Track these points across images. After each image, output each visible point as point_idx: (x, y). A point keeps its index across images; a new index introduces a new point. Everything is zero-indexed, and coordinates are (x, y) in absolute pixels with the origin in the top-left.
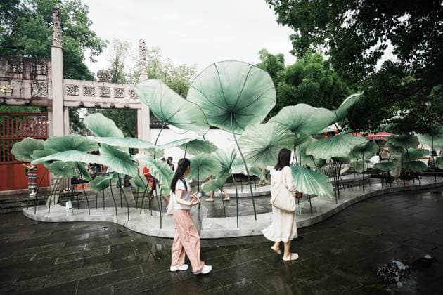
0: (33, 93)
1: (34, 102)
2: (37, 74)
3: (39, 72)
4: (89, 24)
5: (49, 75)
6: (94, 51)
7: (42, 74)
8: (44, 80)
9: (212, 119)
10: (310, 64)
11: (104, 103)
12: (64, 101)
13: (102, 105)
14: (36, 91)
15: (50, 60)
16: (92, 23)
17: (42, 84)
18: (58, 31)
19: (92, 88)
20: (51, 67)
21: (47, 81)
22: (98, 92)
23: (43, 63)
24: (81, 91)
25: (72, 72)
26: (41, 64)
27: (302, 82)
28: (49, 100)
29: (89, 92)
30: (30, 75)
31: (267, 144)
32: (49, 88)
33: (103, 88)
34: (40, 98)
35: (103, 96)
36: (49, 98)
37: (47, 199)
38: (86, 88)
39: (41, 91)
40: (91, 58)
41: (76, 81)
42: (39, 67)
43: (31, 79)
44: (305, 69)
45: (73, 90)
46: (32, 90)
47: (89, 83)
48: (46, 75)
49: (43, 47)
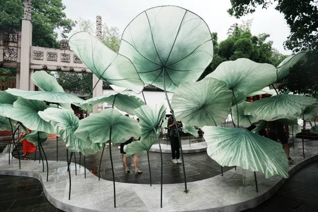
0: (5, 57)
1: (6, 64)
2: (10, 42)
3: (11, 40)
4: (63, 9)
5: (19, 42)
6: (66, 29)
7: (13, 42)
8: (14, 47)
9: (145, 74)
10: (241, 40)
11: (65, 67)
12: (31, 64)
13: (62, 69)
14: (7, 55)
15: (21, 30)
16: (65, 8)
17: (13, 49)
18: (28, 6)
19: (55, 54)
20: (20, 36)
21: (17, 47)
22: (59, 57)
23: (15, 33)
24: (45, 56)
25: (41, 42)
26: (13, 33)
27: (233, 54)
28: (18, 63)
29: (52, 57)
30: (3, 42)
31: (203, 103)
32: (18, 53)
33: (64, 55)
34: (11, 61)
35: (64, 61)
36: (18, 61)
37: (5, 147)
38: (49, 54)
39: (12, 56)
40: (63, 34)
41: (41, 48)
42: (11, 36)
43: (4, 45)
44: (235, 44)
45: (39, 55)
46: (4, 55)
47: (52, 50)
48: (17, 43)
49: (17, 21)
